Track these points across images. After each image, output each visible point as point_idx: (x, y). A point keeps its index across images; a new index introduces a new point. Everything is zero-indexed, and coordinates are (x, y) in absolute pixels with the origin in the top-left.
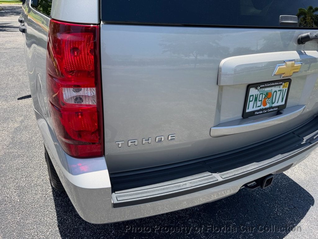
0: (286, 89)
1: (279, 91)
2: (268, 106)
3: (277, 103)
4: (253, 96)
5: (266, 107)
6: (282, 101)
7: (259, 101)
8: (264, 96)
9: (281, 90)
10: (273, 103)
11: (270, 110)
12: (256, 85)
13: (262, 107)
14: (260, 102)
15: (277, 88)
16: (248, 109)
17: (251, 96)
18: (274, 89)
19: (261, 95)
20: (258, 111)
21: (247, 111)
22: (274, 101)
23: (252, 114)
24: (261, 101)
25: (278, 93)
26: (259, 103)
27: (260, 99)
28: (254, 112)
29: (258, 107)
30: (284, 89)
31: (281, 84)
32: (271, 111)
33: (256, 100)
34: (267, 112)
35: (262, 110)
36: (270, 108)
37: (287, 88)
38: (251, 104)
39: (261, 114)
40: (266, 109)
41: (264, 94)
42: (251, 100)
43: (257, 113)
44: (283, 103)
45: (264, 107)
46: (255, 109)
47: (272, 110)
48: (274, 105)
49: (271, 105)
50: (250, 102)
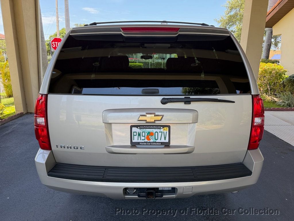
0: (166, 132)
1: (160, 132)
2: (152, 141)
3: (160, 140)
4: (136, 132)
6: (165, 140)
9: (162, 132)
11: (153, 144)
12: (137, 126)
13: (146, 140)
15: (158, 130)
16: (134, 140)
17: (134, 132)
18: (154, 131)
19: (144, 133)
20: (142, 143)
22: (157, 138)
23: (138, 143)
24: (145, 136)
25: (160, 134)
26: (143, 138)
27: (144, 135)
29: (142, 140)
31: (161, 128)
32: (155, 145)
33: (139, 135)
34: (151, 145)
35: (147, 142)
37: (168, 132)
38: (136, 137)
39: (145, 145)
40: (149, 142)
41: (147, 133)
44: (167, 141)
45: (148, 141)
46: (139, 141)
48: (157, 141)
49: (155, 141)
50: (134, 135)
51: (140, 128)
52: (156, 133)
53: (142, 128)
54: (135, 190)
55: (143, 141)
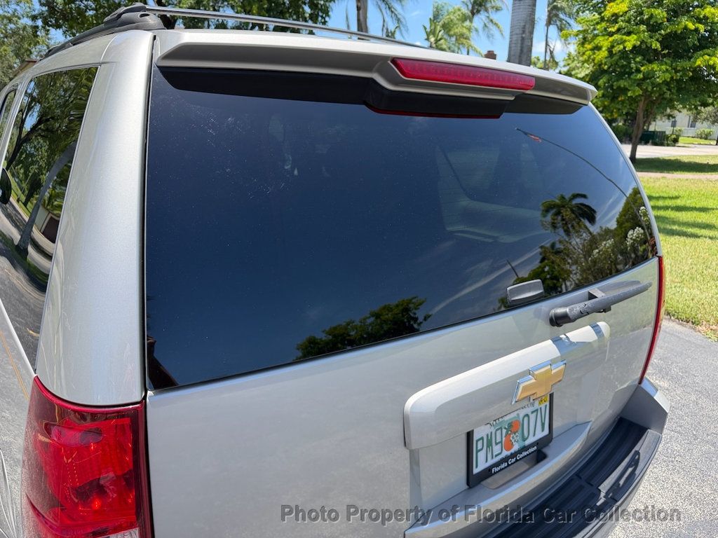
0: (546, 406)
1: (532, 412)
2: (516, 447)
3: (534, 435)
4: (482, 438)
5: (512, 451)
6: (543, 430)
7: (497, 444)
8: (504, 431)
9: (537, 410)
10: (524, 440)
11: (521, 456)
13: (506, 453)
14: (499, 445)
15: (527, 409)
16: (477, 467)
17: (477, 441)
18: (522, 413)
19: (499, 432)
20: (497, 465)
21: (476, 471)
22: (526, 434)
23: (488, 473)
24: (501, 442)
25: (532, 417)
26: (497, 449)
27: (498, 440)
28: (490, 468)
29: (496, 456)
30: (543, 406)
32: (525, 457)
33: (489, 444)
34: (517, 461)
35: (505, 460)
36: (520, 451)
37: (548, 403)
38: (482, 455)
39: (505, 467)
40: (513, 455)
41: (505, 428)
42: (479, 448)
43: (496, 469)
44: (546, 432)
45: (508, 453)
46: (491, 462)
47: (525, 454)
48: (527, 442)
49: (523, 444)
50: (477, 452)
52: (526, 419)
55: (499, 459)
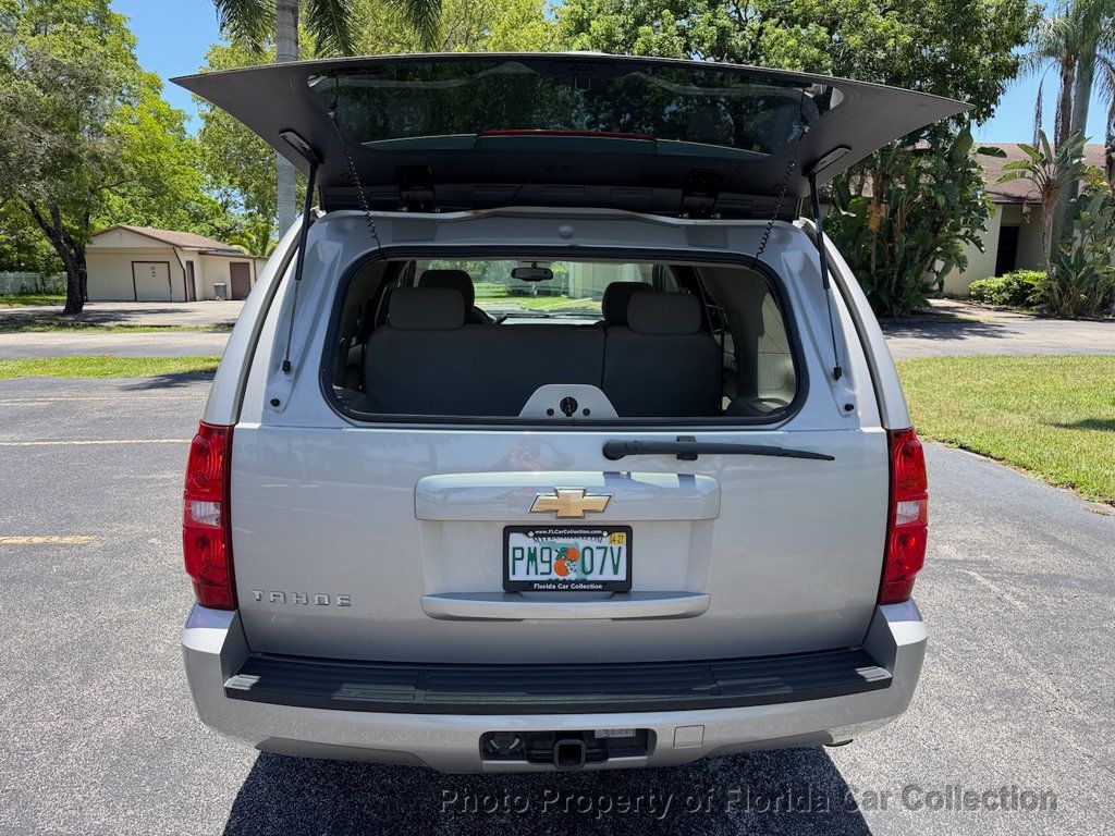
0: (620, 548)
1: (598, 548)
2: (572, 576)
3: (601, 572)
4: (522, 549)
5: (567, 578)
6: (616, 573)
7: (543, 562)
8: (555, 554)
9: (606, 548)
10: (585, 573)
11: (577, 587)
12: (524, 529)
13: (554, 576)
14: (548, 565)
15: (592, 543)
16: (514, 574)
17: (514, 549)
18: (582, 543)
19: (546, 552)
20: (542, 582)
21: (513, 578)
22: (588, 568)
23: (527, 586)
24: (550, 562)
25: (599, 555)
26: (543, 567)
27: (546, 558)
28: (531, 583)
29: (542, 574)
30: (616, 547)
31: (601, 535)
32: (583, 590)
33: (532, 558)
34: (570, 589)
35: (556, 582)
36: (577, 582)
37: (624, 547)
38: (521, 566)
39: (552, 590)
40: (564, 582)
41: (556, 551)
42: (518, 556)
43: (540, 587)
44: (622, 576)
45: (561, 578)
46: (533, 577)
47: (584, 587)
48: (590, 578)
49: (582, 576)
50: (515, 559)
51: (536, 536)
52: (588, 552)
53: (542, 536)
54: (517, 741)
55: (545, 578)
